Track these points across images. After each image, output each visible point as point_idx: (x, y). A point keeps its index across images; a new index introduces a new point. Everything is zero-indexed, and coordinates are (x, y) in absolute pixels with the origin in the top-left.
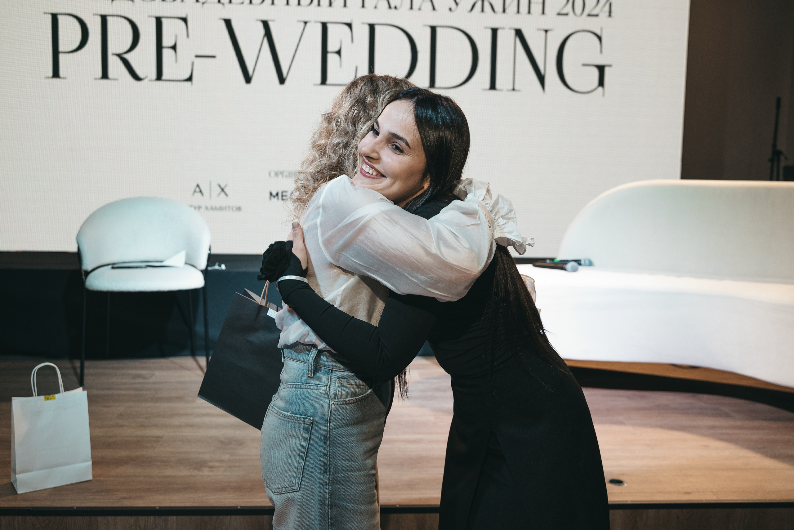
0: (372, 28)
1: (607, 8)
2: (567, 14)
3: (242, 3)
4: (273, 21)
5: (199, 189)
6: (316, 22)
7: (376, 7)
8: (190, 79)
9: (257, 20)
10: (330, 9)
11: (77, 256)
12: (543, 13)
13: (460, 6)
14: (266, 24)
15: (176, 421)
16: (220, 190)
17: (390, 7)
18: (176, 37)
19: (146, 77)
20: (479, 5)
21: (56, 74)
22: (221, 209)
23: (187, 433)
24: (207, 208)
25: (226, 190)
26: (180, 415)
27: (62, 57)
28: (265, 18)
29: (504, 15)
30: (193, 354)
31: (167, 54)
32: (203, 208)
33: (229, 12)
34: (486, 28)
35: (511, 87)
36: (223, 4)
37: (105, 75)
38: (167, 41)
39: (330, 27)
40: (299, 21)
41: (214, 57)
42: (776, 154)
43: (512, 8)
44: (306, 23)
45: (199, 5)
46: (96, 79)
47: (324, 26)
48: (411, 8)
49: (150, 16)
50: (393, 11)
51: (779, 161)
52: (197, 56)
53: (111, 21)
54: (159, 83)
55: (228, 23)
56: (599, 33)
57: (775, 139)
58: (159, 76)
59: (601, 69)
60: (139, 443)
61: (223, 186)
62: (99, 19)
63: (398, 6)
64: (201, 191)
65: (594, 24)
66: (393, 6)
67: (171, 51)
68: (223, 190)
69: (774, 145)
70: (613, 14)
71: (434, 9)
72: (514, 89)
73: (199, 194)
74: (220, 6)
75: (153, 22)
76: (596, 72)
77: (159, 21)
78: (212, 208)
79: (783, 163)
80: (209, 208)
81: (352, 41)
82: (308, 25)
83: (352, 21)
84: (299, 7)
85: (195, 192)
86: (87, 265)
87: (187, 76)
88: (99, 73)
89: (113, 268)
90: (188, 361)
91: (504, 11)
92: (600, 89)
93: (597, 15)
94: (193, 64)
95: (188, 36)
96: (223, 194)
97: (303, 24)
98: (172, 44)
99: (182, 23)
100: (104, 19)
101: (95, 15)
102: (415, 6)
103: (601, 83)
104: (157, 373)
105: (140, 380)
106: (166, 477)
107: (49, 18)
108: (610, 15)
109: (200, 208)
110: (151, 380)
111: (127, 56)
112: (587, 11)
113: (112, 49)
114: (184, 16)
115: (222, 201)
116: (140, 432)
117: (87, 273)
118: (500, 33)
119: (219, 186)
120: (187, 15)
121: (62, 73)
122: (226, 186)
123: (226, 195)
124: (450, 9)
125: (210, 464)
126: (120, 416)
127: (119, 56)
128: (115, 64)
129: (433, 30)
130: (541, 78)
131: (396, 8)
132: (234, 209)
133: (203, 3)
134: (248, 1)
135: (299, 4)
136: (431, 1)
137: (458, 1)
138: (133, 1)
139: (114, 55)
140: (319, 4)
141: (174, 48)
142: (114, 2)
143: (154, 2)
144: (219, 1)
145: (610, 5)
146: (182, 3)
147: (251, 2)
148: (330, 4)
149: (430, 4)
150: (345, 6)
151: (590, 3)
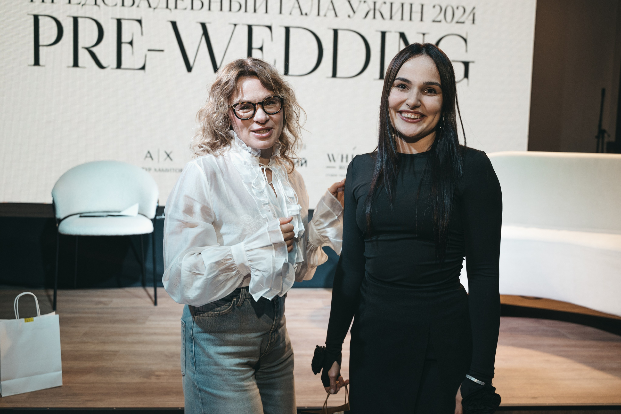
0: (287, 30)
1: (471, 17)
2: (440, 21)
3: (186, 9)
4: (210, 23)
5: (149, 155)
6: (243, 24)
7: (290, 14)
8: (143, 68)
9: (197, 22)
10: (255, 14)
11: (52, 207)
12: (422, 20)
13: (357, 13)
14: (204, 26)
15: (130, 339)
16: (166, 156)
17: (302, 14)
18: (133, 35)
19: (108, 66)
20: (371, 14)
21: (37, 62)
22: (167, 170)
23: (139, 348)
24: (155, 170)
25: (171, 156)
26: (132, 334)
27: (41, 49)
28: (203, 21)
29: (391, 22)
30: (144, 285)
31: (125, 48)
32: (153, 170)
33: (175, 16)
34: (377, 31)
36: (170, 9)
37: (76, 64)
38: (125, 38)
39: (254, 29)
40: (230, 24)
41: (162, 51)
42: (602, 132)
43: (397, 15)
44: (235, 25)
45: (151, 10)
46: (68, 67)
47: (250, 28)
48: (319, 15)
49: (112, 18)
50: (304, 17)
51: (603, 137)
52: (149, 50)
53: (81, 22)
54: (119, 70)
55: (174, 24)
56: (465, 36)
57: (601, 120)
58: (119, 65)
59: (466, 64)
60: (100, 356)
61: (168, 153)
62: (71, 20)
63: (308, 13)
64: (151, 157)
65: (461, 30)
66: (304, 13)
67: (129, 46)
68: (168, 156)
69: (600, 126)
70: (476, 22)
71: (336, 16)
73: (150, 159)
74: (167, 10)
75: (115, 23)
76: (462, 67)
77: (119, 22)
78: (160, 170)
79: (606, 140)
80: (158, 170)
81: (272, 40)
82: (237, 27)
83: (272, 24)
84: (230, 13)
85: (146, 157)
86: (60, 214)
87: (141, 66)
88: (71, 63)
89: (81, 217)
90: (139, 291)
91: (391, 18)
92: (466, 80)
93: (463, 23)
94: (146, 56)
95: (142, 34)
96: (168, 159)
97: (233, 26)
98: (129, 40)
99: (137, 24)
100: (75, 20)
101: (68, 16)
102: (322, 13)
103: (466, 75)
104: (115, 300)
105: (101, 306)
106: (121, 383)
107: (32, 18)
108: (473, 23)
109: (150, 169)
110: (110, 306)
111: (94, 50)
112: (456, 19)
113: (82, 43)
114: (139, 18)
115: (168, 164)
116: (101, 348)
117: (60, 221)
118: (387, 36)
119: (166, 152)
120: (142, 18)
121: (41, 62)
122: (171, 152)
123: (171, 159)
124: (349, 16)
125: (157, 373)
126: (85, 334)
127: (87, 49)
128: (84, 56)
129: (336, 32)
131: (306, 14)
132: (177, 171)
133: (155, 9)
134: (190, 7)
135: (230, 10)
136: (334, 9)
137: (355, 9)
138: (99, 6)
139: (83, 48)
140: (246, 11)
141: (131, 43)
142: (84, 6)
143: (115, 7)
144: (167, 7)
145: (474, 15)
146: (138, 9)
147: (192, 8)
148: (255, 11)
149: (333, 12)
150: (266, 12)
151: (458, 13)
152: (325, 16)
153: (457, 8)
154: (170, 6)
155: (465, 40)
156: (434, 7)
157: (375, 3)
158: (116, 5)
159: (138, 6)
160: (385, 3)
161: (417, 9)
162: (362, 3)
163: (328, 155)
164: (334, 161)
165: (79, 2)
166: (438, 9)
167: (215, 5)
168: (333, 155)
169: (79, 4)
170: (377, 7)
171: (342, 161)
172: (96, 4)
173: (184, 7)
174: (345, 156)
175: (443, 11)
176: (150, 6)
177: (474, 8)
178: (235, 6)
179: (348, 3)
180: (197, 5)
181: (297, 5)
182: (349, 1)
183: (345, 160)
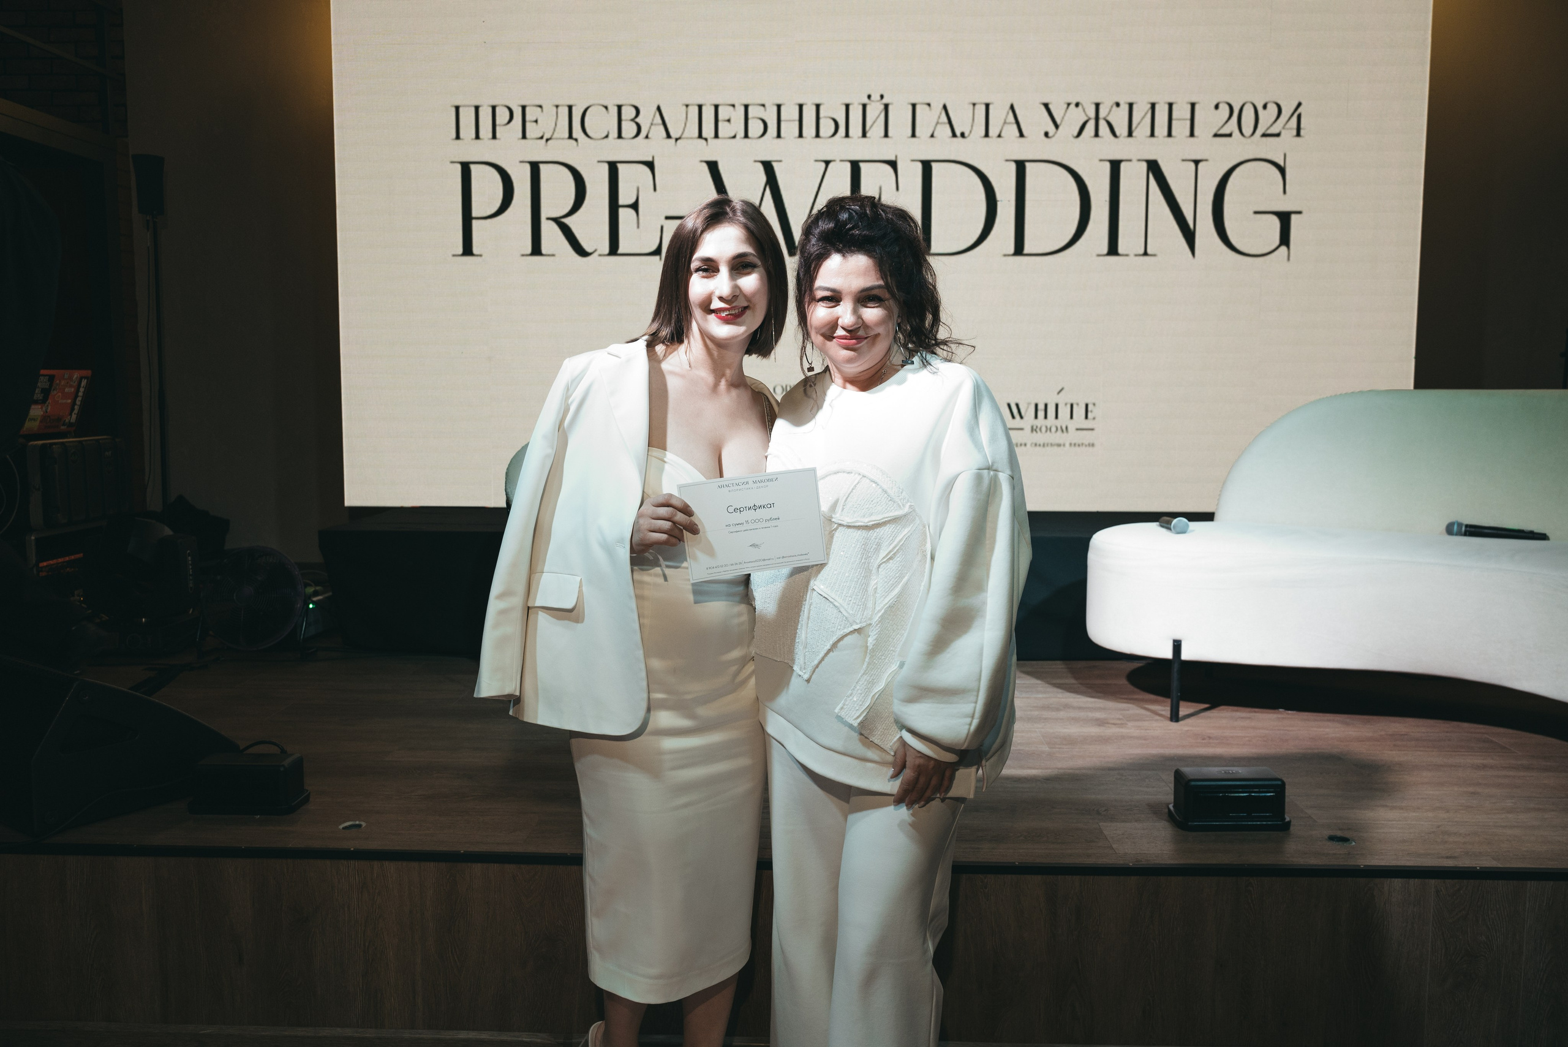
0: (927, 166)
1: (1293, 123)
2: (1230, 135)
3: (734, 137)
4: (779, 161)
6: (843, 161)
7: (932, 136)
9: (756, 161)
10: (864, 140)
12: (1192, 134)
13: (1061, 128)
14: (768, 167)
17: (954, 135)
18: (638, 190)
19: (595, 251)
20: (1091, 126)
21: (468, 250)
27: (475, 223)
28: (767, 158)
29: (1130, 139)
31: (625, 216)
33: (714, 150)
34: (1102, 160)
35: (1142, 251)
36: (706, 139)
37: (536, 250)
38: (625, 198)
39: (864, 168)
40: (817, 161)
43: (1142, 129)
44: (827, 163)
45: (672, 141)
46: (523, 255)
47: (855, 167)
48: (987, 135)
49: (600, 161)
50: (960, 139)
52: (667, 218)
53: (544, 171)
54: (613, 259)
55: (713, 167)
56: (1282, 164)
58: (614, 250)
59: (1284, 218)
62: (527, 168)
63: (966, 135)
65: (1272, 149)
66: (958, 133)
67: (632, 212)
70: (1302, 132)
71: (1022, 135)
72: (1146, 254)
74: (704, 142)
75: (605, 169)
76: (1275, 222)
77: (613, 167)
81: (897, 189)
82: (831, 165)
83: (896, 157)
84: (818, 141)
87: (653, 247)
88: (529, 248)
91: (1130, 134)
92: (1283, 249)
93: (1278, 135)
94: (662, 228)
95: (655, 189)
97: (823, 165)
98: (632, 201)
99: (646, 170)
100: (535, 167)
101: (522, 162)
102: (993, 132)
103: (1285, 239)
107: (458, 169)
108: (1298, 134)
111: (566, 221)
112: (1261, 129)
113: (546, 210)
114: (649, 159)
118: (1123, 168)
120: (654, 158)
121: (476, 248)
124: (1046, 134)
127: (556, 220)
128: (551, 234)
129: (1021, 166)
130: (1189, 236)
131: (963, 135)
133: (677, 140)
134: (742, 133)
135: (818, 135)
136: (1017, 123)
137: (1058, 121)
138: (576, 140)
139: (548, 219)
140: (847, 135)
141: (635, 206)
142: (549, 142)
143: (606, 140)
144: (700, 136)
145: (1299, 117)
146: (647, 140)
147: (746, 136)
149: (1014, 128)
150: (886, 135)
151: (1267, 117)
152: (999, 136)
153: (1265, 107)
154: (704, 135)
155: (1282, 170)
156: (1217, 107)
157: (1097, 105)
158: (607, 136)
159: (647, 137)
160: (1118, 105)
161: (1182, 112)
162: (1072, 106)
163: (1009, 406)
164: (1021, 417)
165: (540, 135)
166: (1224, 110)
167: (790, 128)
168: (1017, 405)
169: (542, 138)
170: (1102, 114)
171: (1036, 417)
172: (570, 137)
173: (733, 135)
174: (1041, 407)
175: (1235, 113)
176: (669, 136)
177: (1299, 105)
178: (827, 127)
179: (1043, 108)
180: (756, 128)
181: (944, 118)
182: (1046, 106)
183: (1041, 414)
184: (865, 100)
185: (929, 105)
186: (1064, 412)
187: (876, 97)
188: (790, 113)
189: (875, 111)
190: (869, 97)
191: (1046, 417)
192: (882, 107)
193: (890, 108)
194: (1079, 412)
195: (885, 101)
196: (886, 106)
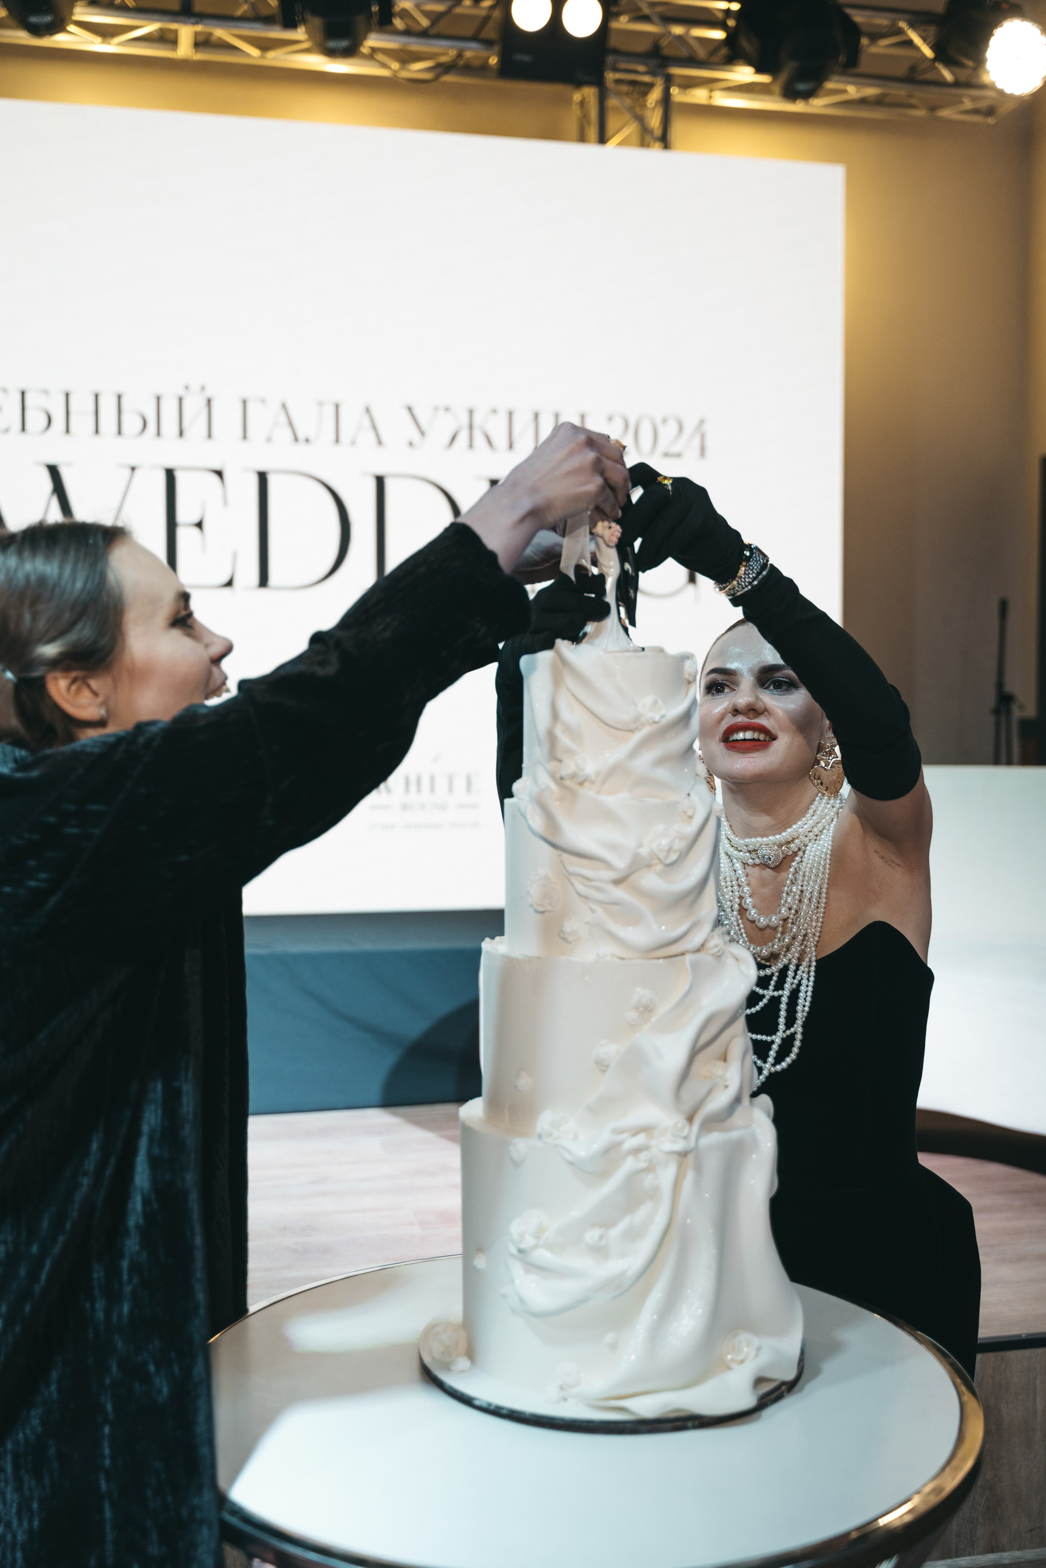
0: (263, 478)
1: (697, 442)
3: (7, 431)
4: (69, 466)
6: (154, 467)
7: (269, 440)
9: (39, 464)
10: (181, 442)
13: (429, 437)
14: (54, 471)
17: (296, 439)
20: (463, 437)
28: (52, 461)
29: (511, 454)
34: (478, 477)
39: (181, 477)
40: (120, 466)
42: (1005, 700)
43: (525, 441)
44: (133, 469)
47: (170, 476)
48: (337, 441)
50: (302, 447)
51: (1009, 712)
57: (1001, 673)
63: (312, 437)
66: (301, 436)
69: (1000, 685)
70: (707, 453)
71: (380, 442)
79: (1017, 714)
81: (225, 503)
82: (137, 473)
83: (224, 464)
84: (120, 439)
91: (511, 447)
92: (691, 587)
93: (679, 455)
97: (128, 472)
102: (344, 437)
108: (702, 456)
112: (662, 447)
124: (411, 444)
129: (380, 482)
131: (307, 440)
134: (17, 425)
135: (120, 432)
136: (374, 428)
137: (424, 426)
140: (158, 434)
145: (703, 437)
147: (23, 429)
148: (181, 434)
149: (371, 435)
150: (210, 436)
151: (667, 433)
152: (353, 443)
153: (665, 421)
156: (610, 419)
157: (471, 412)
160: (494, 411)
162: (441, 410)
166: (619, 423)
167: (82, 421)
170: (478, 420)
171: (407, 790)
174: (413, 779)
175: (631, 428)
177: (702, 422)
178: (131, 423)
179: (406, 413)
180: (36, 420)
181: (283, 419)
182: (410, 409)
183: (413, 787)
184: (181, 391)
185: (263, 401)
186: (441, 784)
187: (195, 387)
188: (82, 405)
189: (194, 407)
190: (187, 388)
191: (419, 790)
192: (204, 402)
193: (214, 404)
194: (460, 784)
195: (209, 393)
196: (209, 401)
